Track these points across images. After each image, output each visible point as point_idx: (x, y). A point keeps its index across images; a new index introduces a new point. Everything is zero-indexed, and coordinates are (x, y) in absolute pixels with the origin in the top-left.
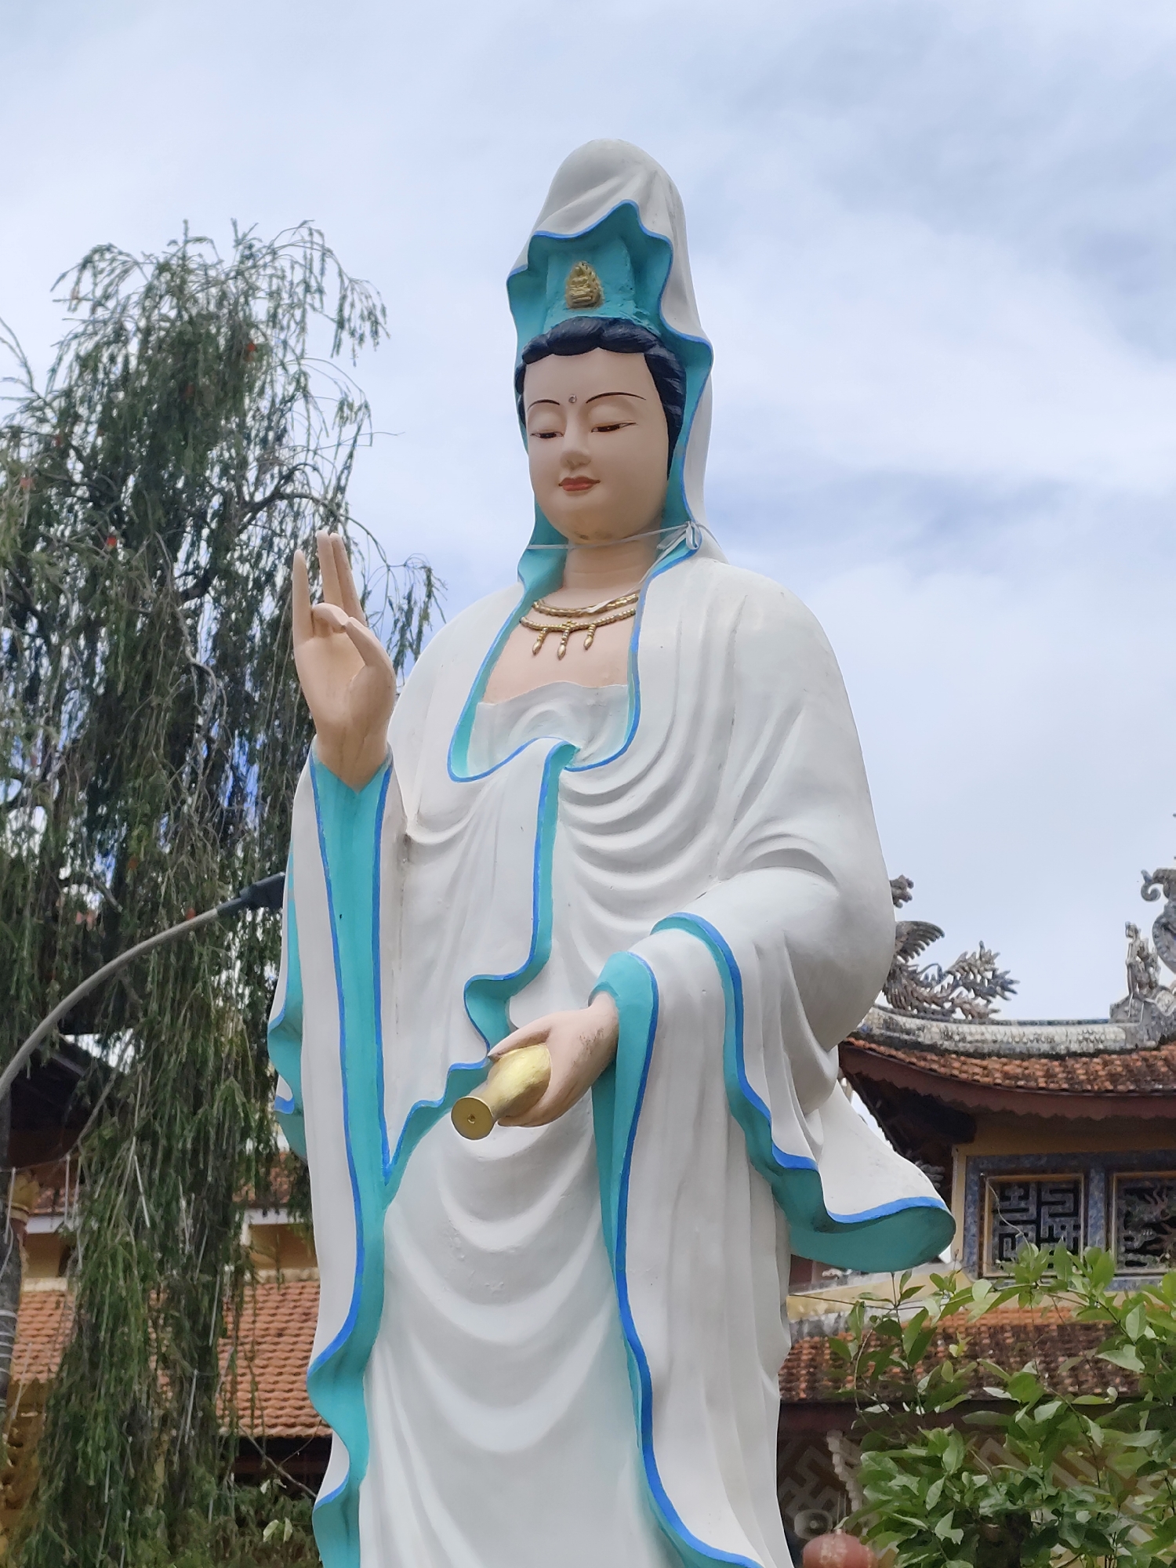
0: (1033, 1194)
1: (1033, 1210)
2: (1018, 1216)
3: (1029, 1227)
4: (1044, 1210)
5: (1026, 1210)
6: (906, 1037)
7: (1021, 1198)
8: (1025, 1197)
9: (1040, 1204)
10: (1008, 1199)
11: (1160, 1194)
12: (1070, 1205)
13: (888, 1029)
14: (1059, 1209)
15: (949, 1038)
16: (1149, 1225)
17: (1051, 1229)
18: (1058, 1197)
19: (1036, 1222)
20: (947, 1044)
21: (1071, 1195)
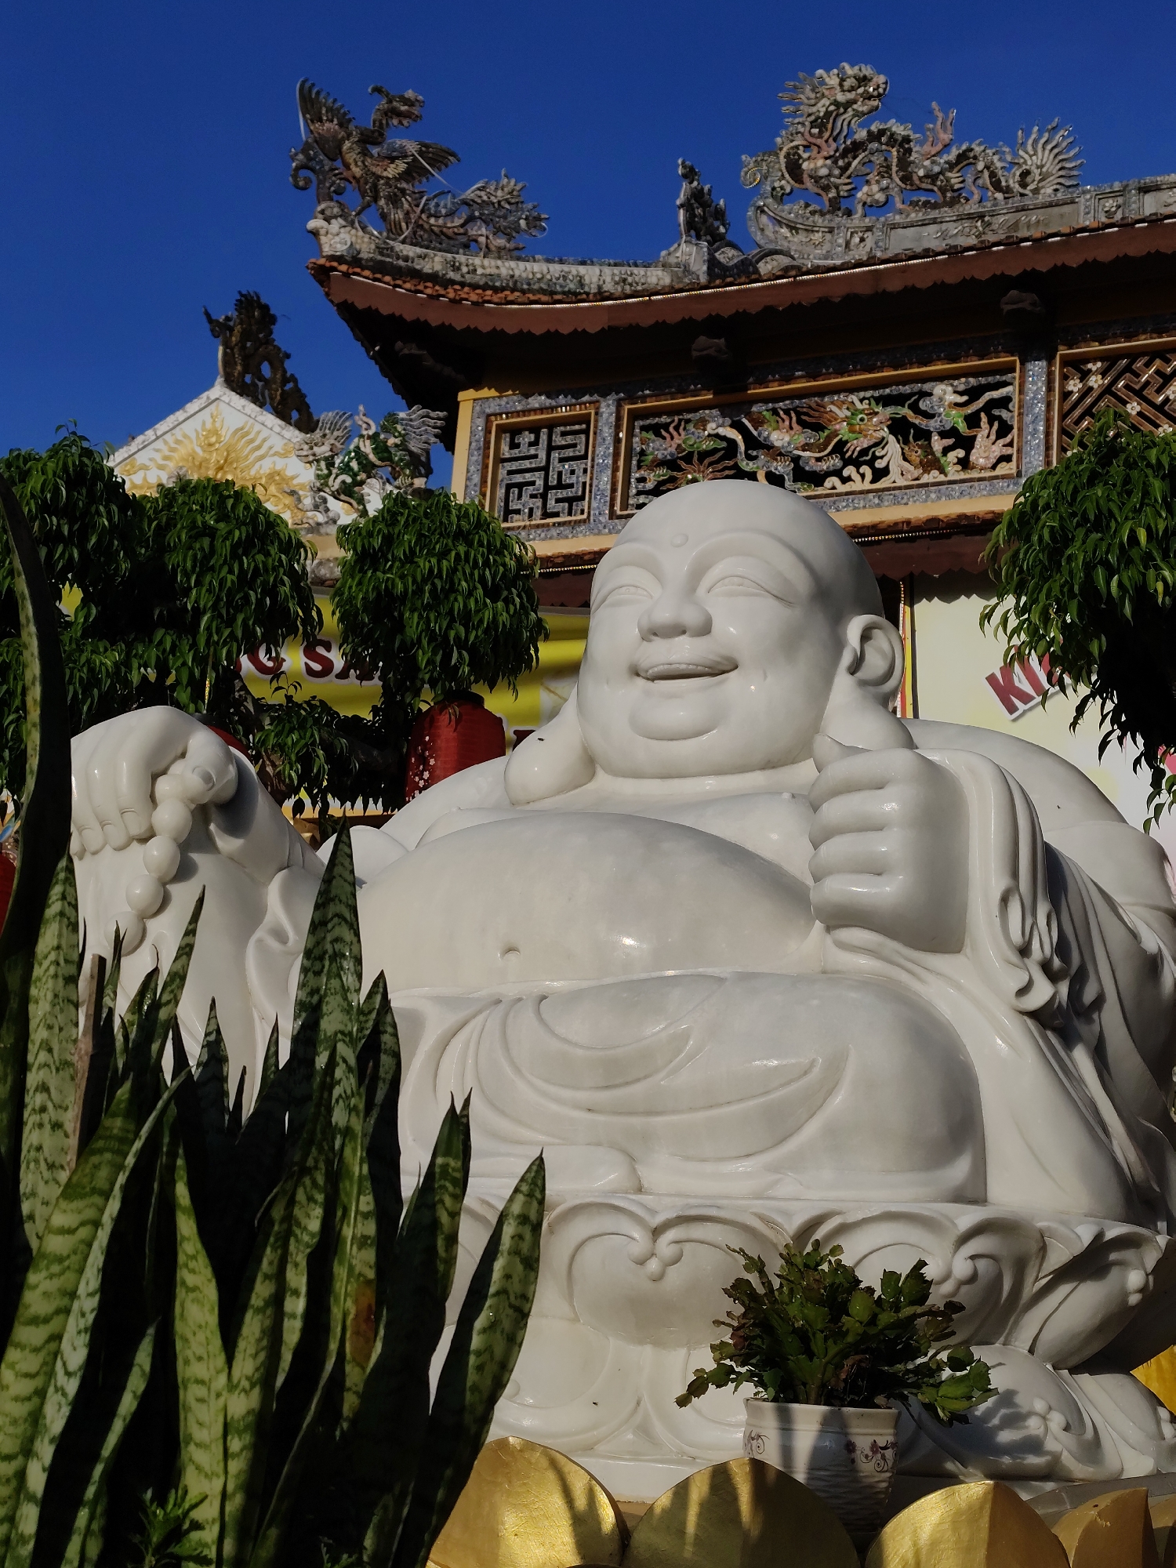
0: (544, 437)
1: (542, 455)
2: (526, 464)
3: (537, 474)
4: (555, 455)
5: (535, 456)
6: (401, 263)
7: (531, 444)
8: (535, 443)
9: (551, 448)
10: (518, 446)
11: (677, 428)
12: (581, 449)
13: (381, 254)
14: (570, 453)
15: (456, 268)
16: (662, 463)
17: (560, 474)
18: (569, 439)
19: (546, 469)
20: (451, 275)
21: (583, 437)
